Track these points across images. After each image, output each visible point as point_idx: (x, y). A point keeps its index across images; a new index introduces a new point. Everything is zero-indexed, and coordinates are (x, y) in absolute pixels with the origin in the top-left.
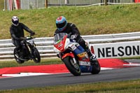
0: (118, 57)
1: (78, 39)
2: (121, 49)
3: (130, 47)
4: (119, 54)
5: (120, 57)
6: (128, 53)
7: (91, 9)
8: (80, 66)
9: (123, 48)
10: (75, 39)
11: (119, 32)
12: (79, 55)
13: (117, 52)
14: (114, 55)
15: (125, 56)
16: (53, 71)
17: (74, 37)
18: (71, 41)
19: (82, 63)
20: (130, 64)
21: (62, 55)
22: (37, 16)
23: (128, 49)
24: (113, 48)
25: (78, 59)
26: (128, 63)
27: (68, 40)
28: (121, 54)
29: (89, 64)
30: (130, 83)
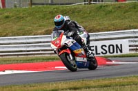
0: (102, 55)
1: (75, 36)
2: (104, 47)
3: (113, 46)
4: (102, 53)
5: (103, 55)
6: (111, 51)
7: (75, 9)
8: (76, 62)
9: (106, 46)
10: (71, 36)
11: (102, 30)
12: (75, 51)
13: (100, 50)
14: (97, 54)
15: (108, 54)
16: (37, 69)
17: (71, 34)
18: (68, 37)
19: (78, 59)
20: (114, 62)
21: (59, 52)
22: (21, 15)
23: (111, 47)
24: (96, 47)
25: (74, 55)
26: (111, 61)
27: (64, 37)
28: (104, 52)
29: (85, 60)
30: (112, 81)
